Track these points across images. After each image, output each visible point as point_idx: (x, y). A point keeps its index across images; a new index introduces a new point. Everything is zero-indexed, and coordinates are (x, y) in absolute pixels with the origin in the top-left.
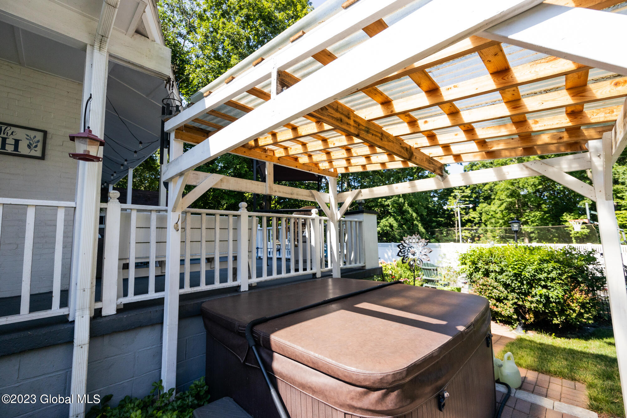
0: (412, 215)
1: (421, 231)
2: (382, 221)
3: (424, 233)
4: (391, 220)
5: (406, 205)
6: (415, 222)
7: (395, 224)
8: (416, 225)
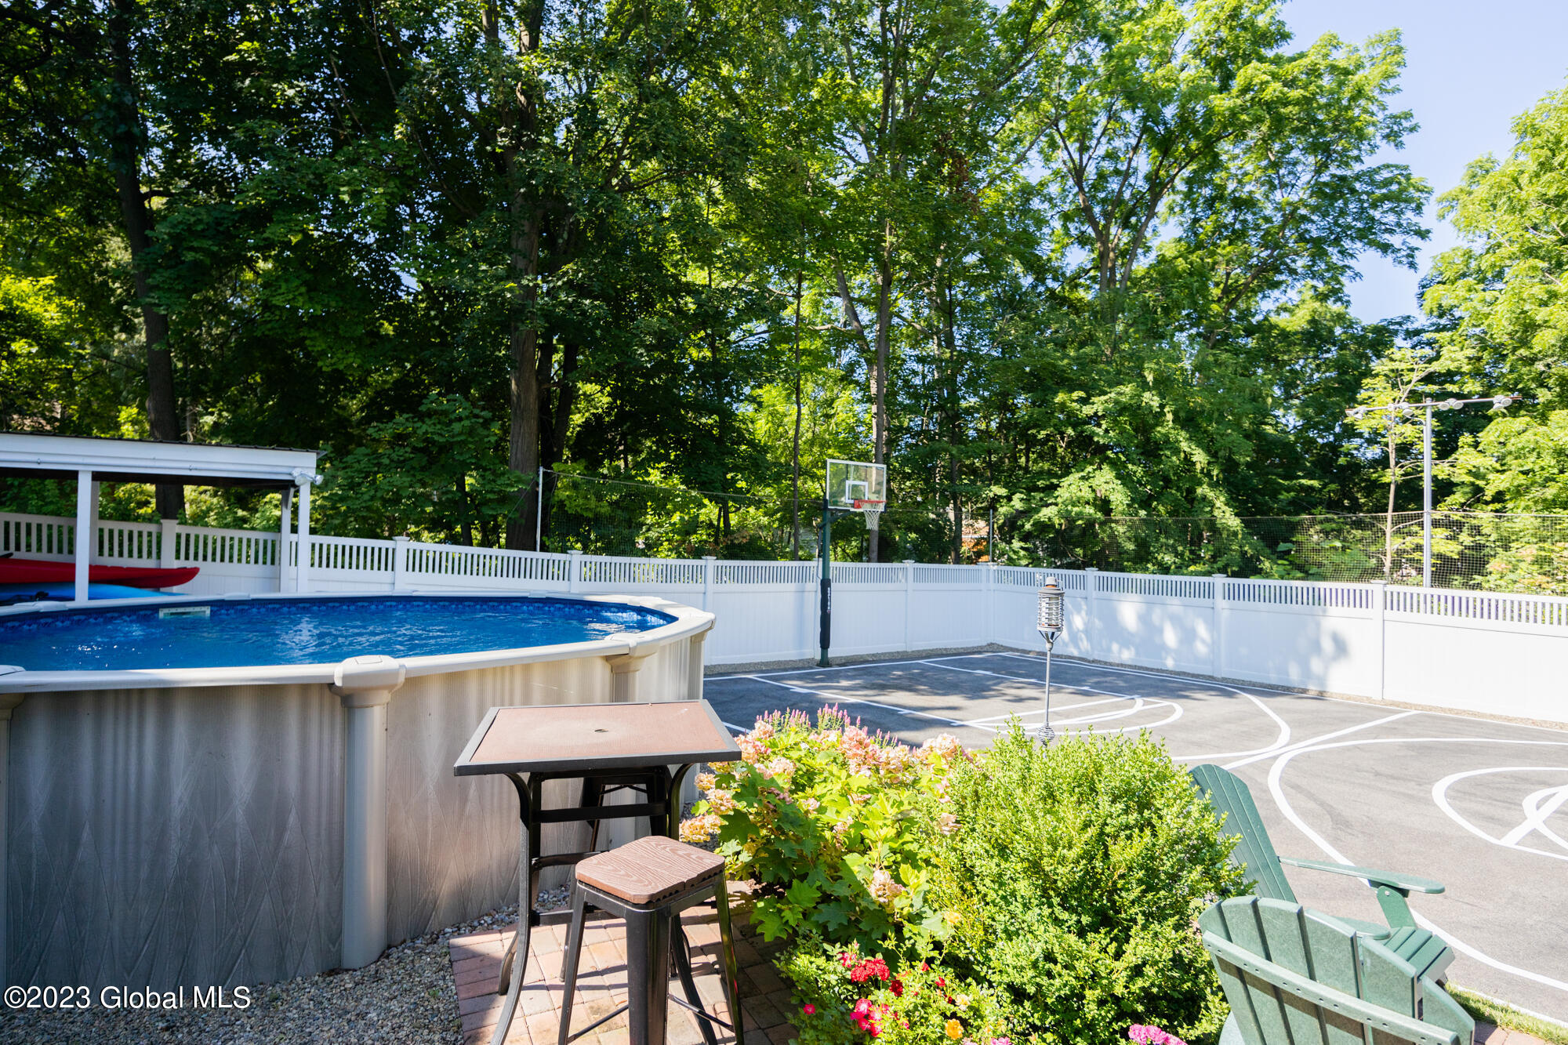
0: (1188, 461)
1: (1227, 528)
2: (1065, 481)
3: (1235, 534)
4: (1105, 481)
5: (1170, 417)
6: (1203, 490)
7: (1119, 497)
8: (1204, 498)
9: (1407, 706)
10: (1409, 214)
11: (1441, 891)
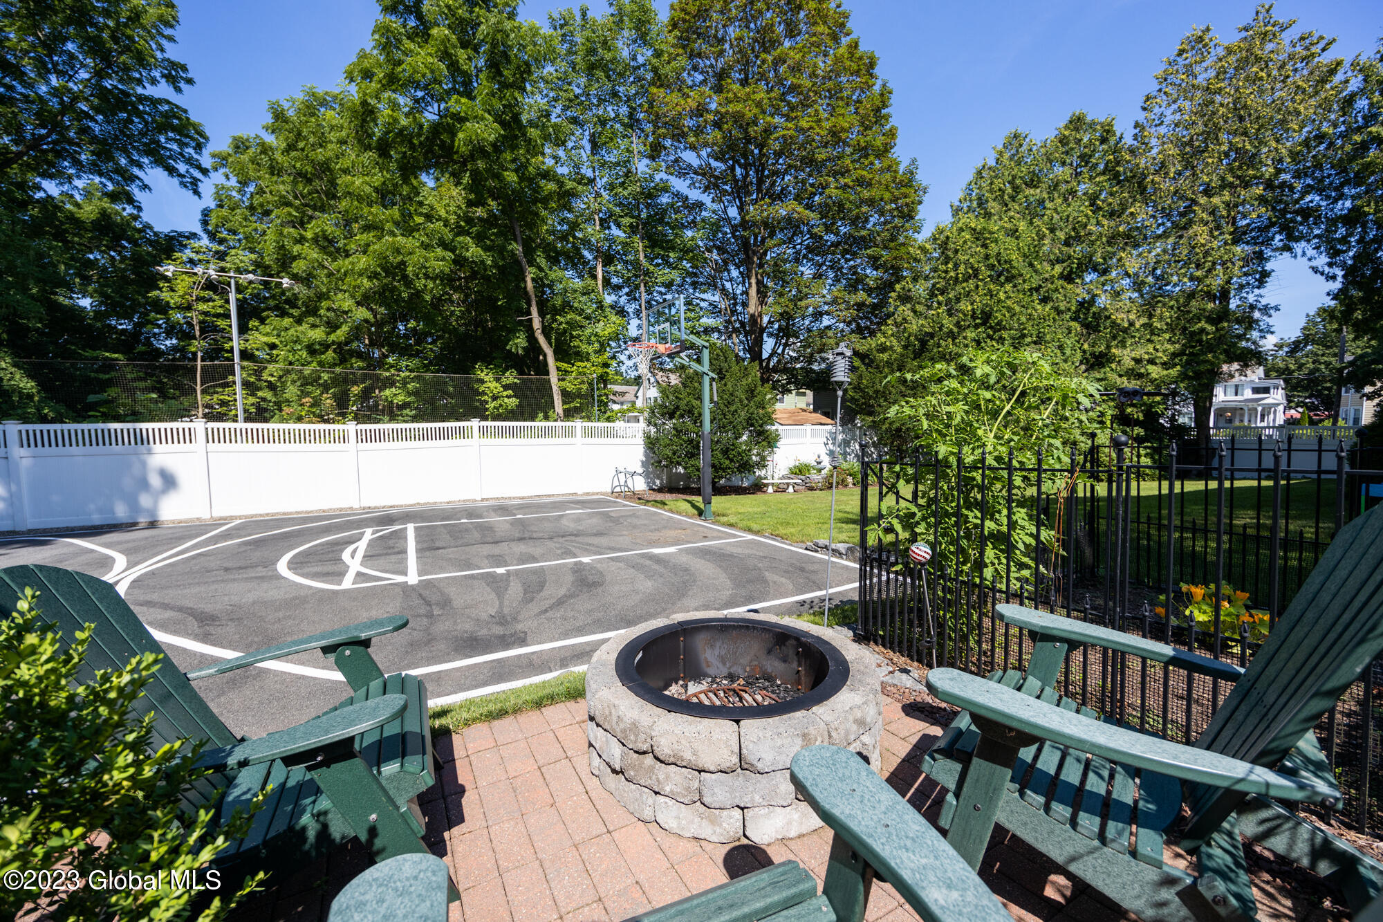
9: (233, 518)
10: (190, 151)
11: (405, 625)
